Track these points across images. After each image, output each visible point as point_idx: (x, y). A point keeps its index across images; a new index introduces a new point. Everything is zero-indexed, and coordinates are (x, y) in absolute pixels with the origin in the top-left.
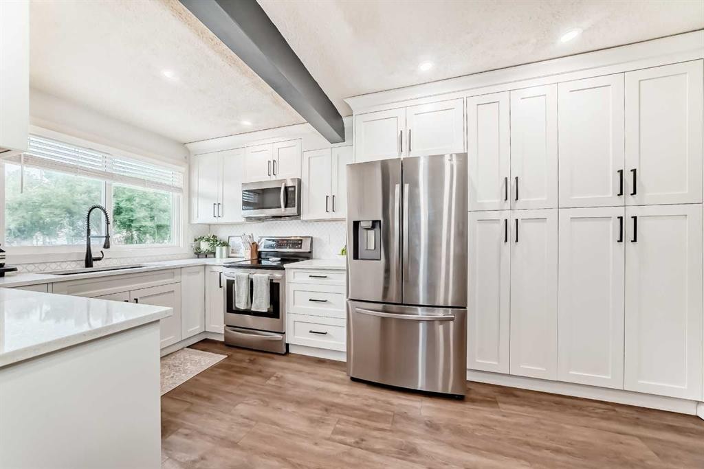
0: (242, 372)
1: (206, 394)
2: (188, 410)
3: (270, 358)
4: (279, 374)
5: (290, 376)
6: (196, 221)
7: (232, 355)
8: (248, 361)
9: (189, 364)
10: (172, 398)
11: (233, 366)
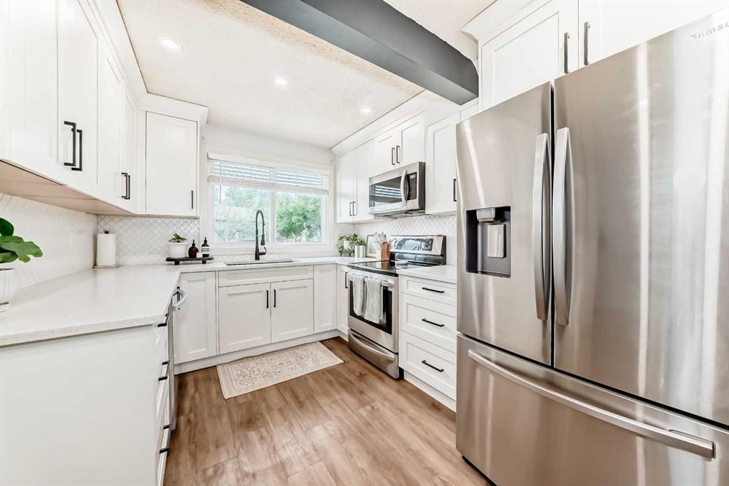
0: (346, 385)
1: (302, 397)
2: (281, 410)
3: (381, 378)
4: (378, 405)
5: (387, 412)
6: (339, 220)
7: (348, 362)
8: (358, 374)
9: (311, 359)
10: (279, 391)
11: (341, 376)
